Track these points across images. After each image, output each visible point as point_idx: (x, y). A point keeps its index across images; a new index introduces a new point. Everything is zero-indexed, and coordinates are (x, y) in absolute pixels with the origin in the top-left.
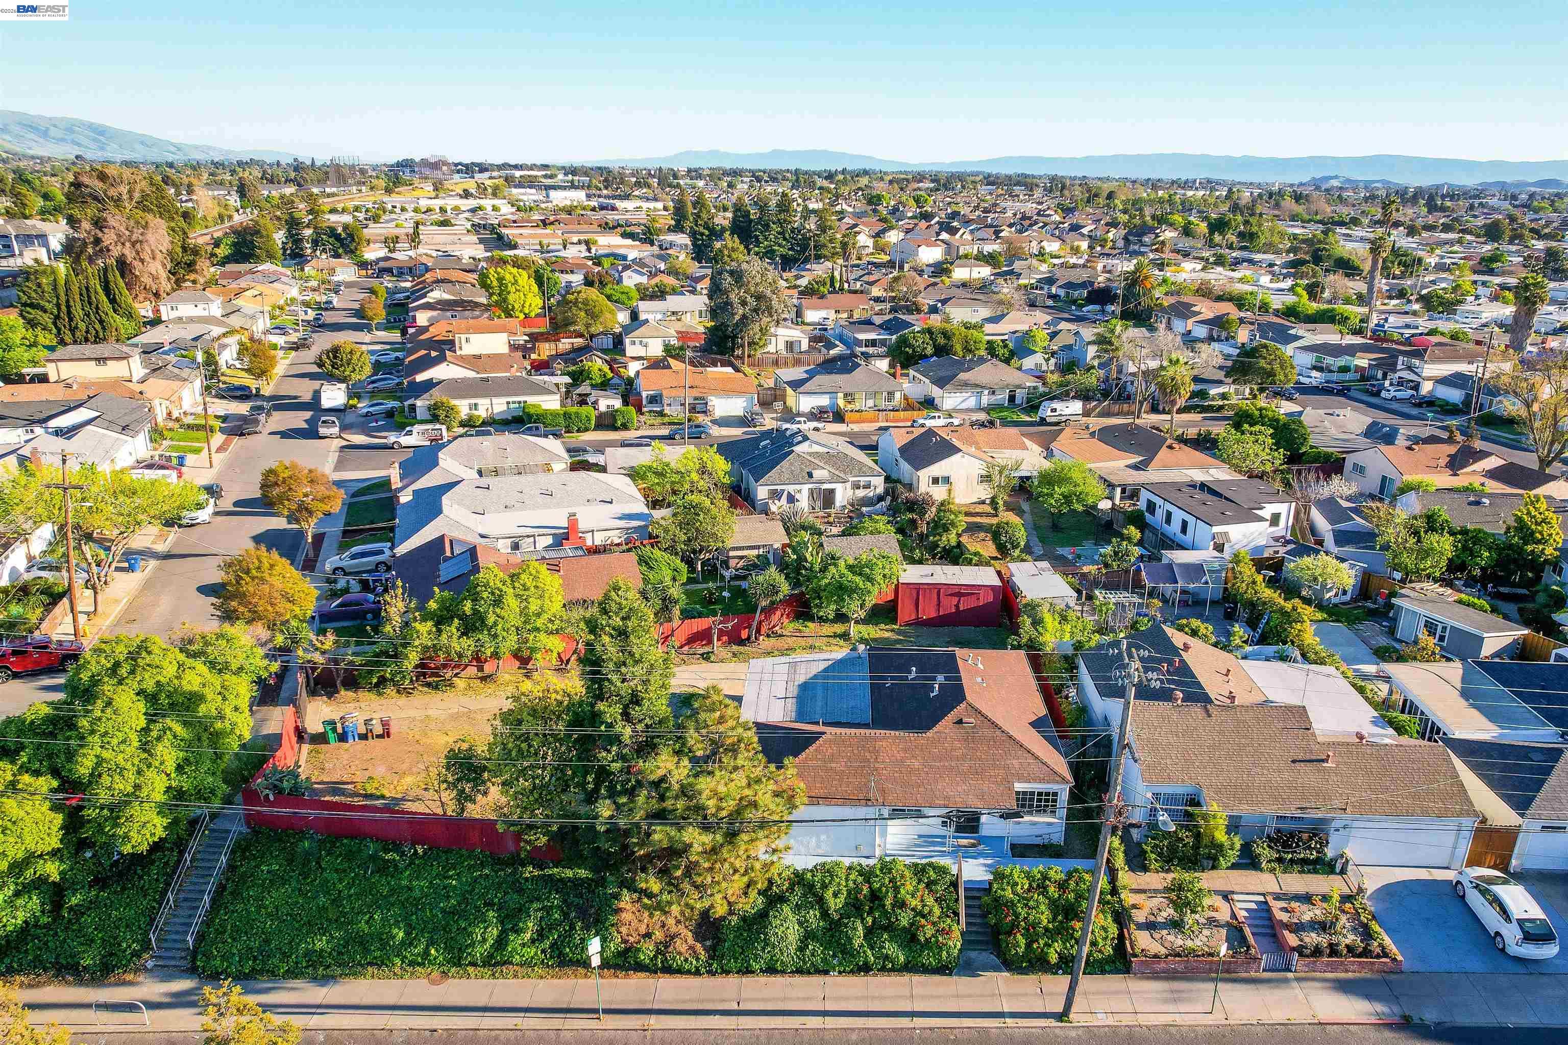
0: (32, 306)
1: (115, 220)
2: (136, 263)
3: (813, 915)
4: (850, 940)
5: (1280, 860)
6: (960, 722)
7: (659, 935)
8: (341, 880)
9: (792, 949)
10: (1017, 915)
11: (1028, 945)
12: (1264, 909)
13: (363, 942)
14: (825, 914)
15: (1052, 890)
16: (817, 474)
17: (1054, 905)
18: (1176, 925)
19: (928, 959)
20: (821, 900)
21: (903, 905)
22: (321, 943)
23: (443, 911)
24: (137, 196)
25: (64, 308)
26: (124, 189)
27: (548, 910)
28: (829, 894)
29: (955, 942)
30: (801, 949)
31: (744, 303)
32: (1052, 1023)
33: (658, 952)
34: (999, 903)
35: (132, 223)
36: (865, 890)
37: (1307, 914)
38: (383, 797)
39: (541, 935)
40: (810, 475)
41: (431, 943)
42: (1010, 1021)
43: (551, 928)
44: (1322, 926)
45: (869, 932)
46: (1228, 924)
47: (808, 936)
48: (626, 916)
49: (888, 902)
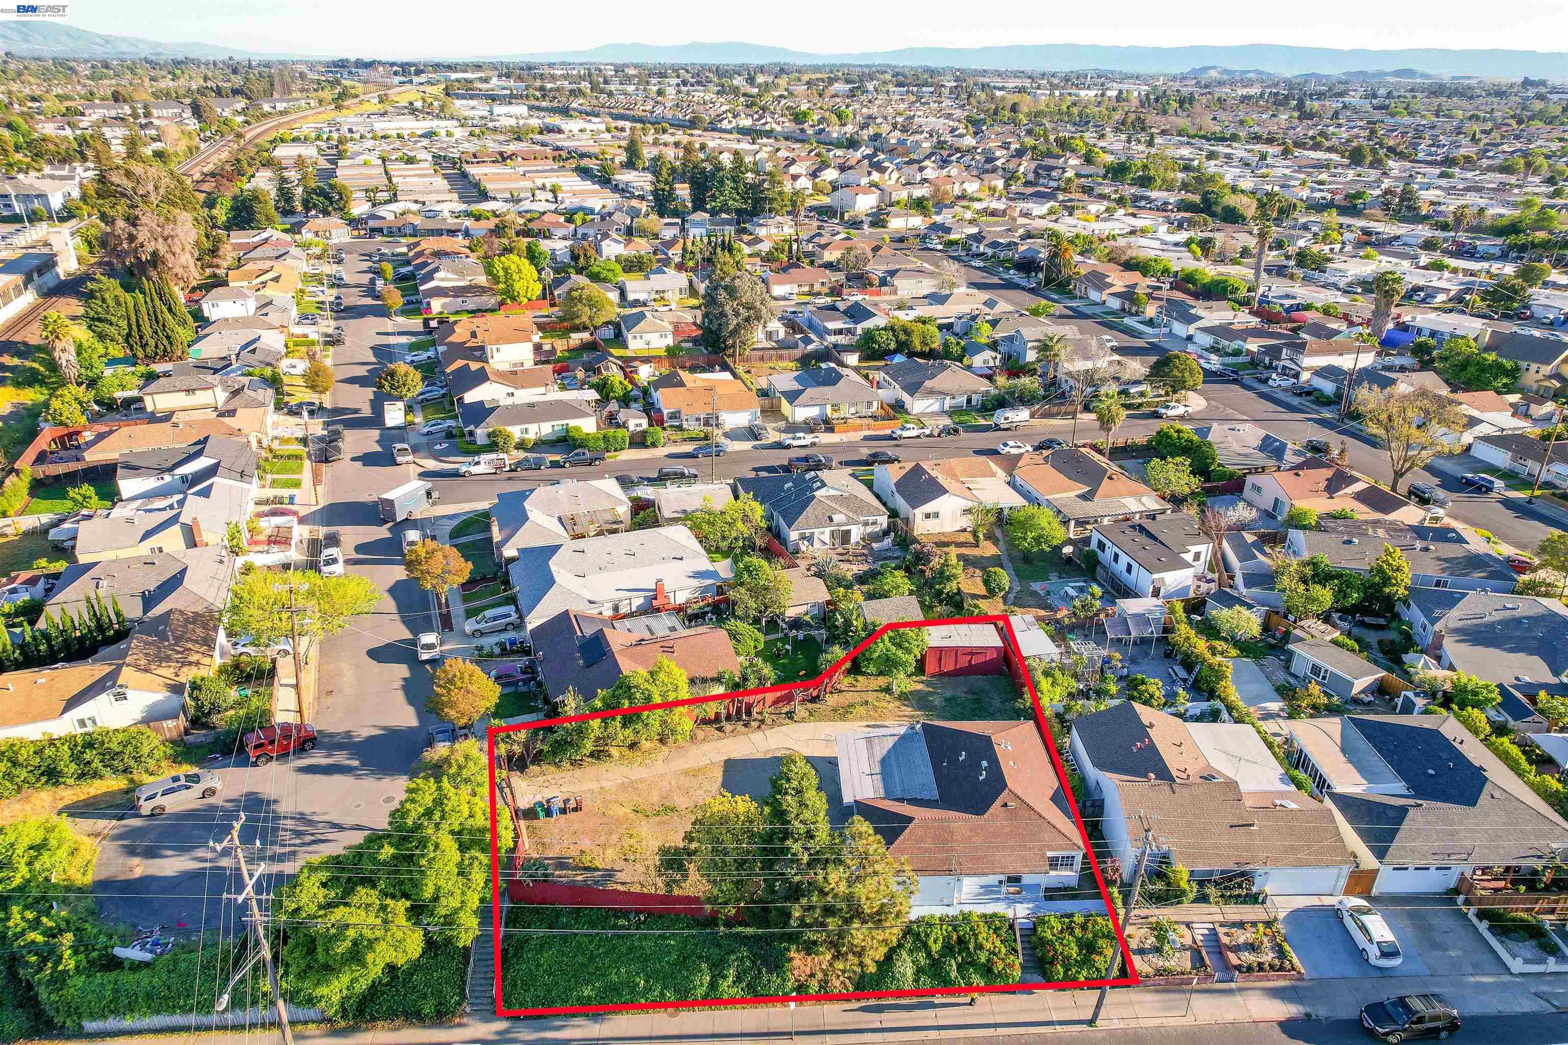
0: (100, 320)
1: (148, 219)
3: (921, 957)
4: (948, 973)
5: (1222, 896)
6: (1005, 805)
7: (820, 975)
8: (591, 942)
9: (910, 979)
10: (1056, 951)
11: (1065, 972)
12: (1213, 933)
13: (615, 989)
14: (929, 954)
15: (1077, 931)
17: (1080, 942)
18: (1158, 950)
19: (999, 982)
20: (925, 945)
21: (981, 948)
22: (587, 992)
23: (668, 963)
24: (162, 191)
26: (151, 187)
27: (741, 960)
28: (931, 942)
29: (1017, 973)
30: (916, 981)
31: (737, 314)
32: (1084, 1027)
33: (821, 987)
34: (1043, 942)
35: (162, 219)
36: (955, 937)
37: (1242, 937)
38: (597, 869)
39: (738, 980)
40: (831, 519)
41: (665, 987)
42: (1058, 1028)
43: (745, 972)
44: (1252, 947)
45: (959, 967)
46: (1191, 948)
47: (919, 971)
48: (797, 963)
49: (971, 946)
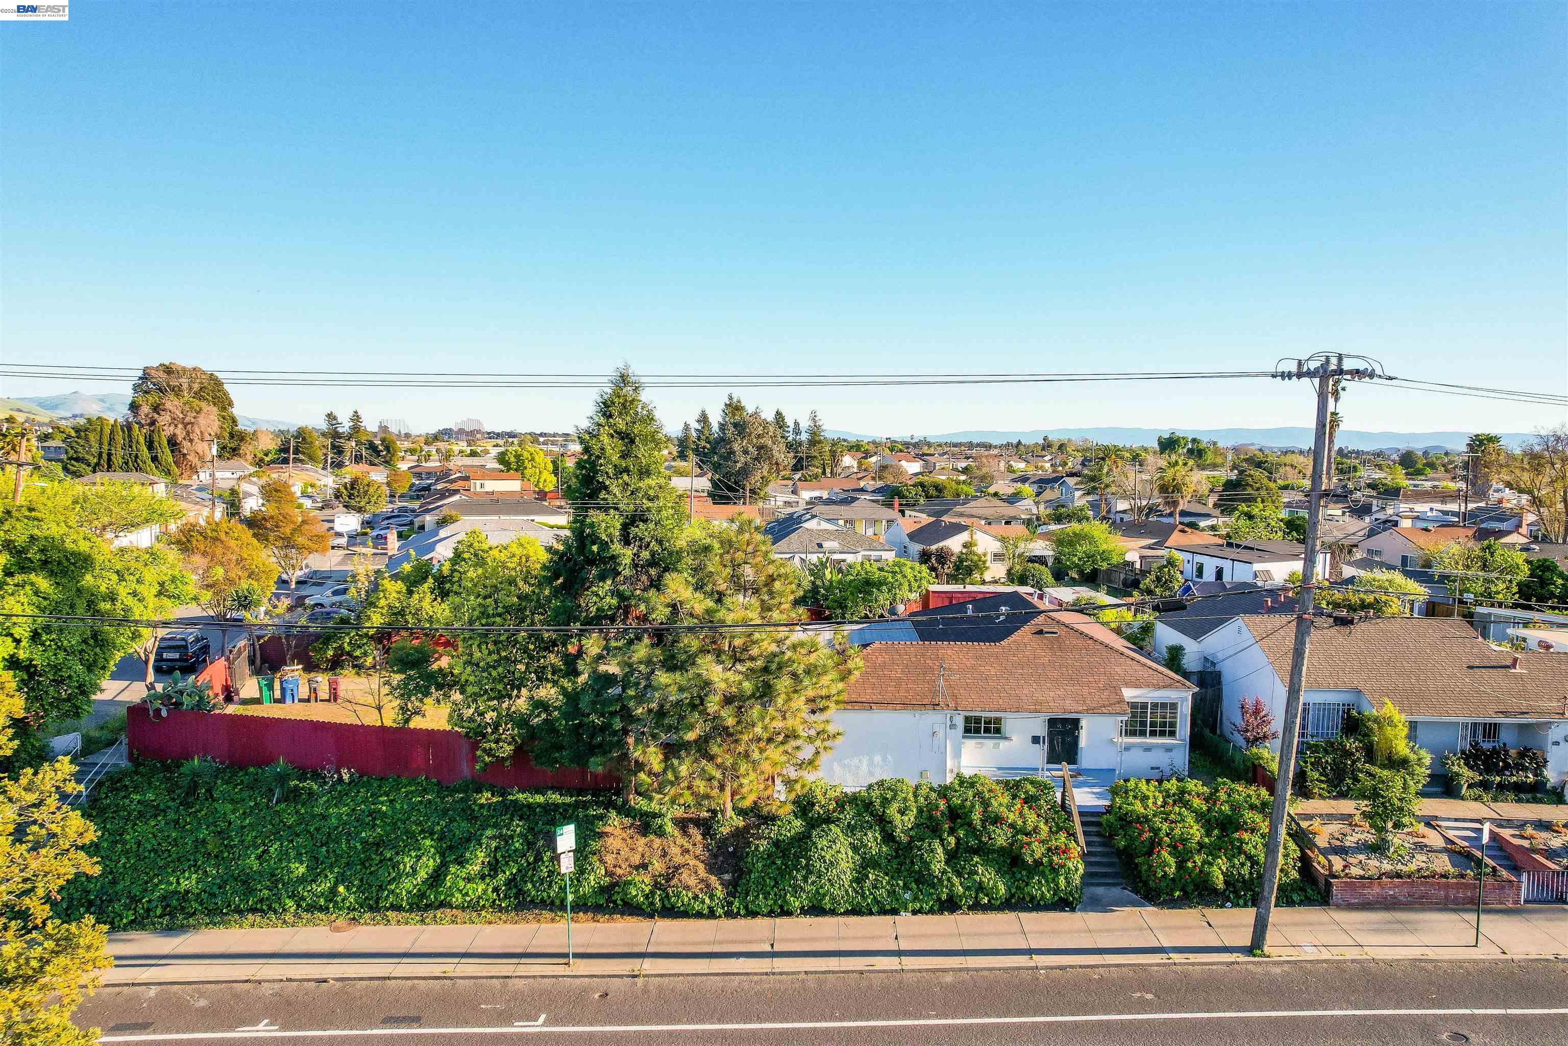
1: (172, 403)
2: (186, 444)
3: (872, 839)
4: (926, 865)
5: (1485, 785)
6: (1040, 632)
7: (658, 866)
9: (847, 878)
10: (1156, 831)
11: (1181, 865)
13: (246, 883)
14: (888, 837)
15: (1199, 802)
16: (827, 545)
17: (1204, 820)
18: (1378, 848)
19: (1040, 889)
20: (883, 821)
21: (997, 820)
22: (189, 882)
23: (364, 842)
24: (196, 387)
25: (105, 456)
26: (184, 381)
27: (507, 840)
28: (892, 810)
29: (1076, 866)
30: (859, 880)
31: (746, 452)
32: (1242, 958)
33: (656, 885)
34: (1126, 821)
35: (187, 408)
36: (942, 805)
39: (494, 868)
40: (820, 546)
41: (341, 879)
42: (1176, 957)
43: (508, 858)
45: (952, 857)
46: (1445, 850)
47: (867, 864)
48: (613, 843)
49: (976, 817)
